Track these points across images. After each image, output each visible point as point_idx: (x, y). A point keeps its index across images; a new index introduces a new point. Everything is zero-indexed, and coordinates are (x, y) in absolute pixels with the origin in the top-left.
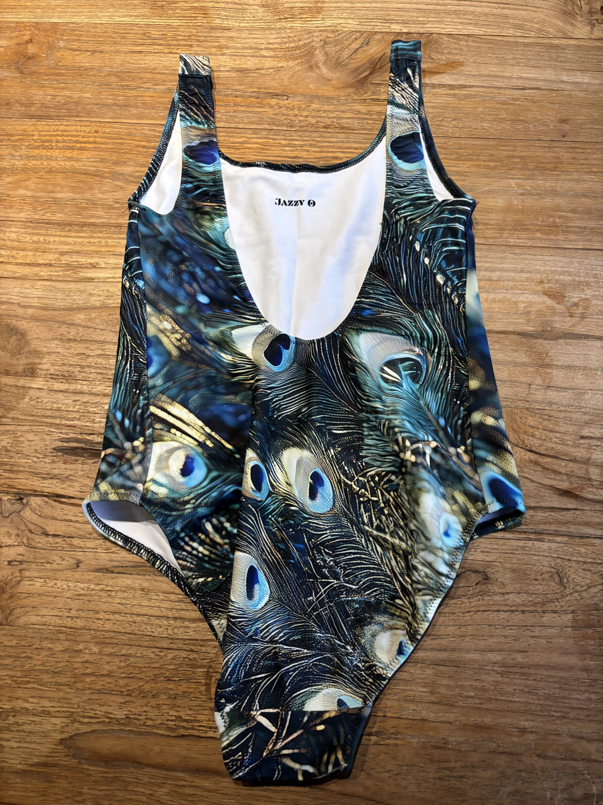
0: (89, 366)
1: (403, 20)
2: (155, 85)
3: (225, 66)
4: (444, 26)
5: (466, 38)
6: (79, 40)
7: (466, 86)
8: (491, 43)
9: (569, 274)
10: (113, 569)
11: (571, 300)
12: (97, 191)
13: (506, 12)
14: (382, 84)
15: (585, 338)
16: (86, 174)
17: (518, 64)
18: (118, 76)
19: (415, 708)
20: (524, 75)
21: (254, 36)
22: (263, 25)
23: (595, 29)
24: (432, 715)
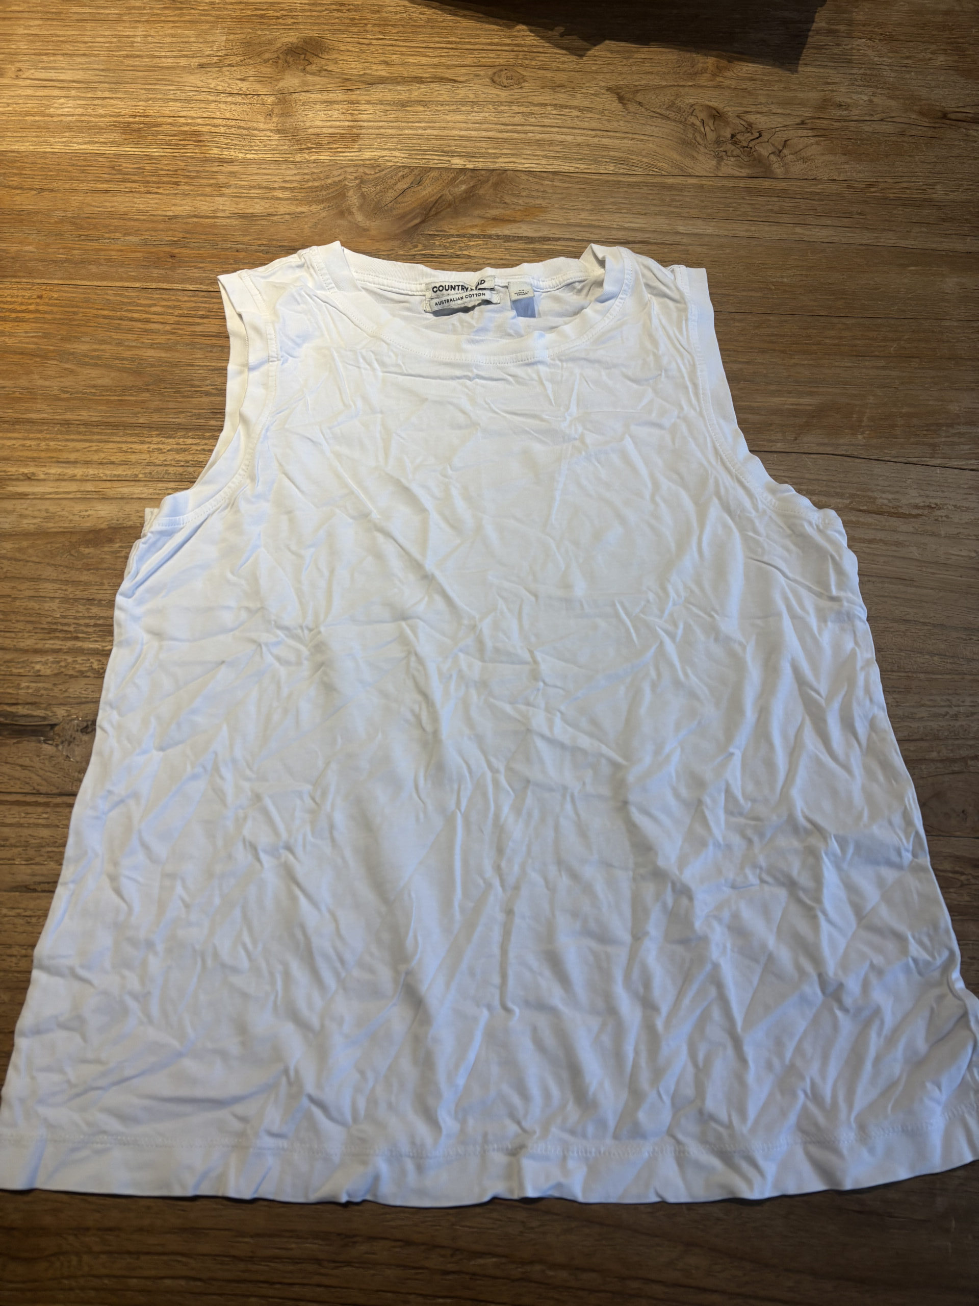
0: (14, 612)
1: (469, 153)
2: (125, 235)
3: (223, 211)
4: (522, 161)
5: (551, 176)
6: (21, 174)
7: (549, 239)
8: (584, 183)
10: (35, 887)
12: (36, 377)
13: (606, 141)
14: (437, 235)
16: (22, 353)
17: (618, 211)
18: (74, 224)
20: (626, 225)
21: (265, 171)
22: (278, 157)
23: (723, 164)
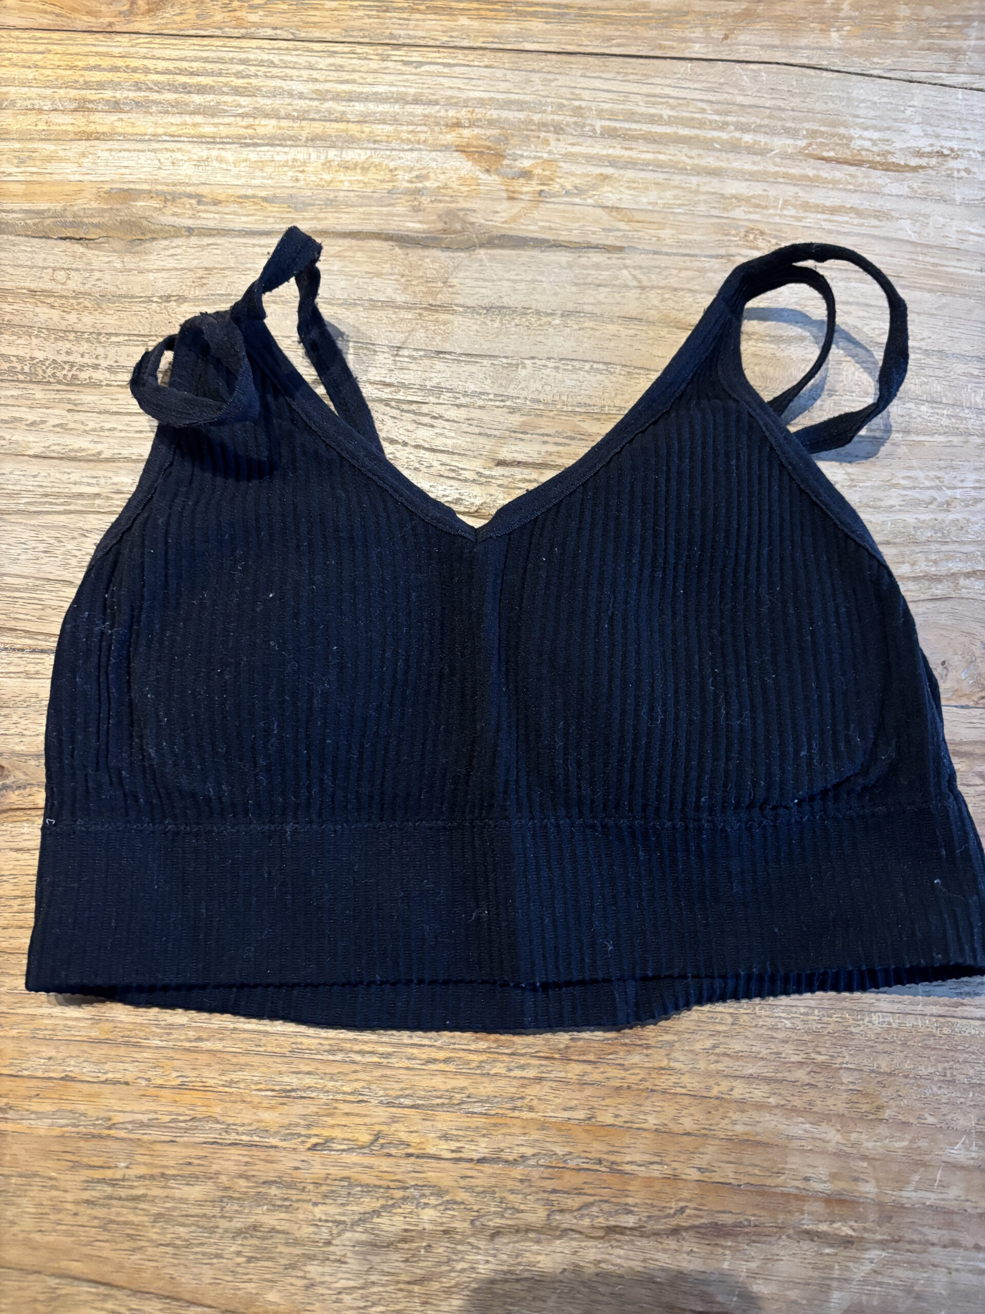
9: (521, 106)
11: (518, 163)
15: (534, 247)
19: (53, 1053)
24: (88, 1068)
